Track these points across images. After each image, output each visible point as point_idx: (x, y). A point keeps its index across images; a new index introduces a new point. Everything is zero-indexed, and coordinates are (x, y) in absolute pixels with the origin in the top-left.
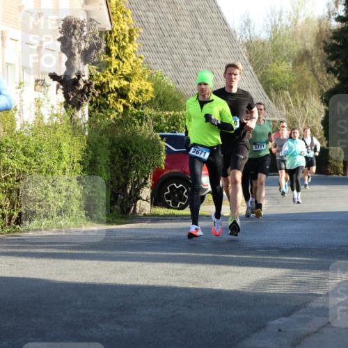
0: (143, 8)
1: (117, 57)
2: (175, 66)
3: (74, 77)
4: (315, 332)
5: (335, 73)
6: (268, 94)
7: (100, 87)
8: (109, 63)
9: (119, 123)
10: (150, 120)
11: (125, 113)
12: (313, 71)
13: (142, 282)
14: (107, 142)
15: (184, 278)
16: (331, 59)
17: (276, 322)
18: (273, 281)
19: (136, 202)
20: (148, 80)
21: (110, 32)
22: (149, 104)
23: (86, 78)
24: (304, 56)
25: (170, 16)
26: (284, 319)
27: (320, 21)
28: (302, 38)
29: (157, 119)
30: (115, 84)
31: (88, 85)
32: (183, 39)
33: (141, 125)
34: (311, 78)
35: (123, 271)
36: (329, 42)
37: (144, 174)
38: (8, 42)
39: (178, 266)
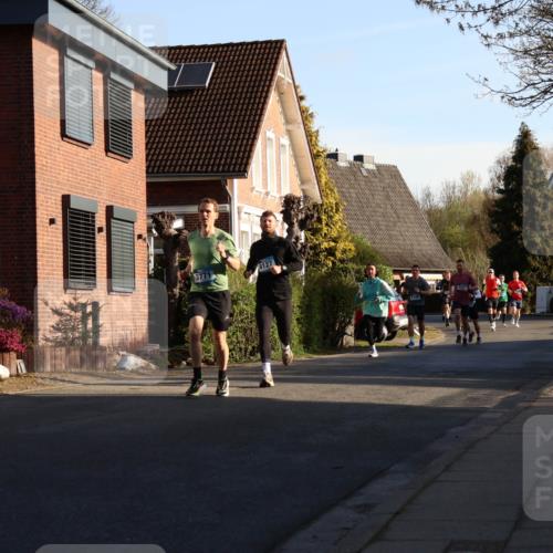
0: (347, 186)
1: (327, 225)
2: (372, 231)
3: (293, 240)
4: (486, 438)
5: (497, 233)
6: (445, 250)
7: (314, 247)
8: (321, 229)
9: (329, 275)
10: (353, 273)
11: (333, 268)
12: (480, 232)
13: (348, 400)
14: (320, 290)
15: (381, 396)
16: (493, 222)
17: (453, 430)
18: (451, 398)
19: (342, 337)
20: (351, 241)
21: (322, 205)
22: (352, 260)
23: (303, 241)
24: (474, 220)
25: (367, 192)
26: (460, 428)
27: (486, 193)
28: (471, 206)
29: (358, 272)
30: (325, 245)
31: (304, 246)
32: (378, 209)
33: (346, 276)
34: (479, 238)
35: (333, 391)
36: (492, 209)
37: (349, 315)
38: (243, 215)
39: (376, 387)
